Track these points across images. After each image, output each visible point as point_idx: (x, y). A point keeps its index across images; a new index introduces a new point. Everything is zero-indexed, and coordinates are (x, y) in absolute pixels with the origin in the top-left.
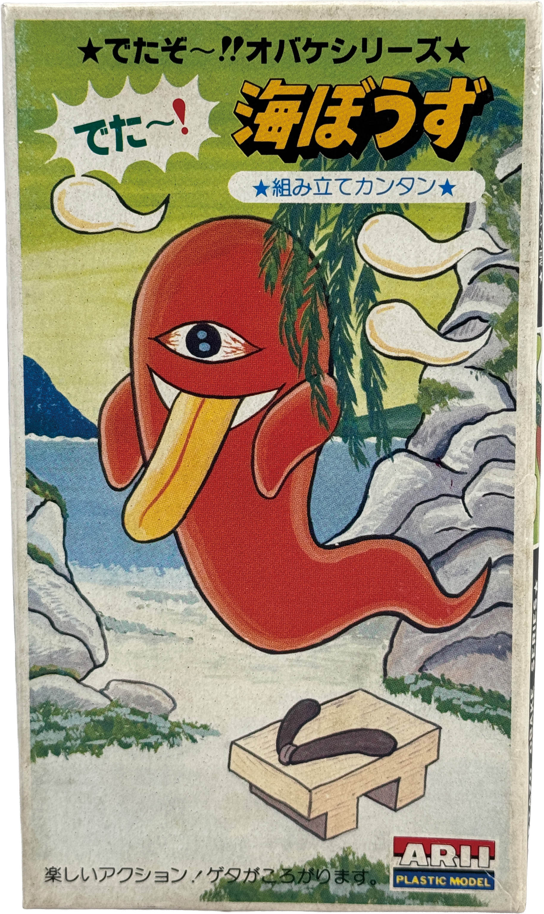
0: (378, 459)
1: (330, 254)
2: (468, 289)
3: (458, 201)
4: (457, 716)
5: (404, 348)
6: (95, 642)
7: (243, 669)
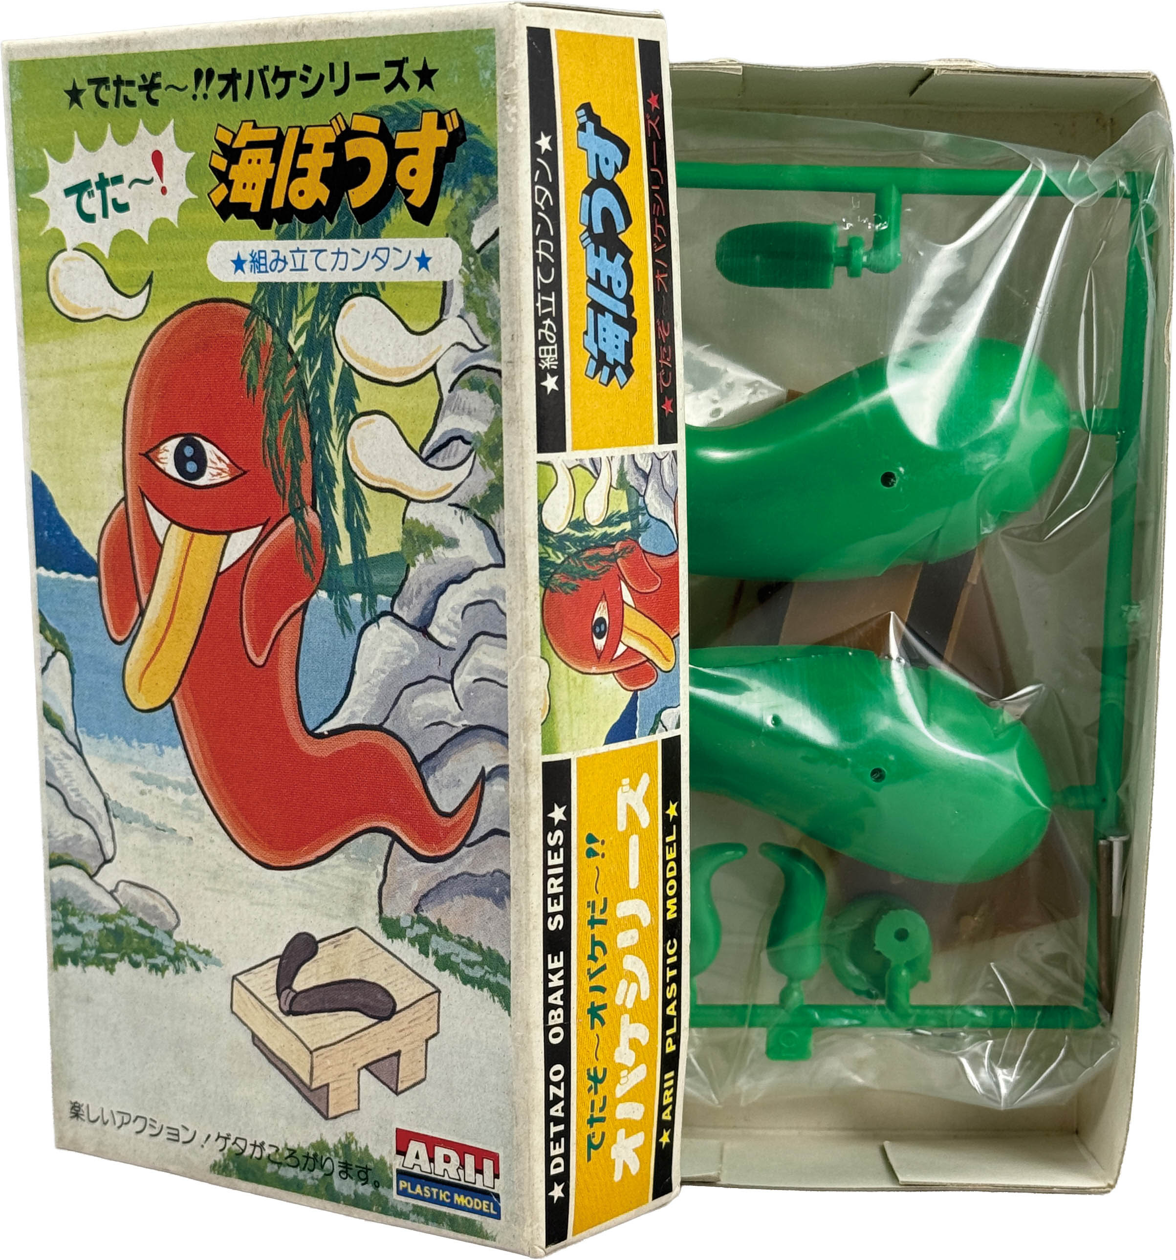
0: (363, 623)
1: (309, 350)
2: (449, 399)
3: (434, 279)
4: (456, 978)
5: (385, 476)
6: (103, 830)
7: (241, 884)
